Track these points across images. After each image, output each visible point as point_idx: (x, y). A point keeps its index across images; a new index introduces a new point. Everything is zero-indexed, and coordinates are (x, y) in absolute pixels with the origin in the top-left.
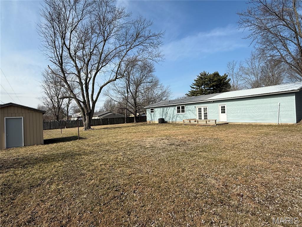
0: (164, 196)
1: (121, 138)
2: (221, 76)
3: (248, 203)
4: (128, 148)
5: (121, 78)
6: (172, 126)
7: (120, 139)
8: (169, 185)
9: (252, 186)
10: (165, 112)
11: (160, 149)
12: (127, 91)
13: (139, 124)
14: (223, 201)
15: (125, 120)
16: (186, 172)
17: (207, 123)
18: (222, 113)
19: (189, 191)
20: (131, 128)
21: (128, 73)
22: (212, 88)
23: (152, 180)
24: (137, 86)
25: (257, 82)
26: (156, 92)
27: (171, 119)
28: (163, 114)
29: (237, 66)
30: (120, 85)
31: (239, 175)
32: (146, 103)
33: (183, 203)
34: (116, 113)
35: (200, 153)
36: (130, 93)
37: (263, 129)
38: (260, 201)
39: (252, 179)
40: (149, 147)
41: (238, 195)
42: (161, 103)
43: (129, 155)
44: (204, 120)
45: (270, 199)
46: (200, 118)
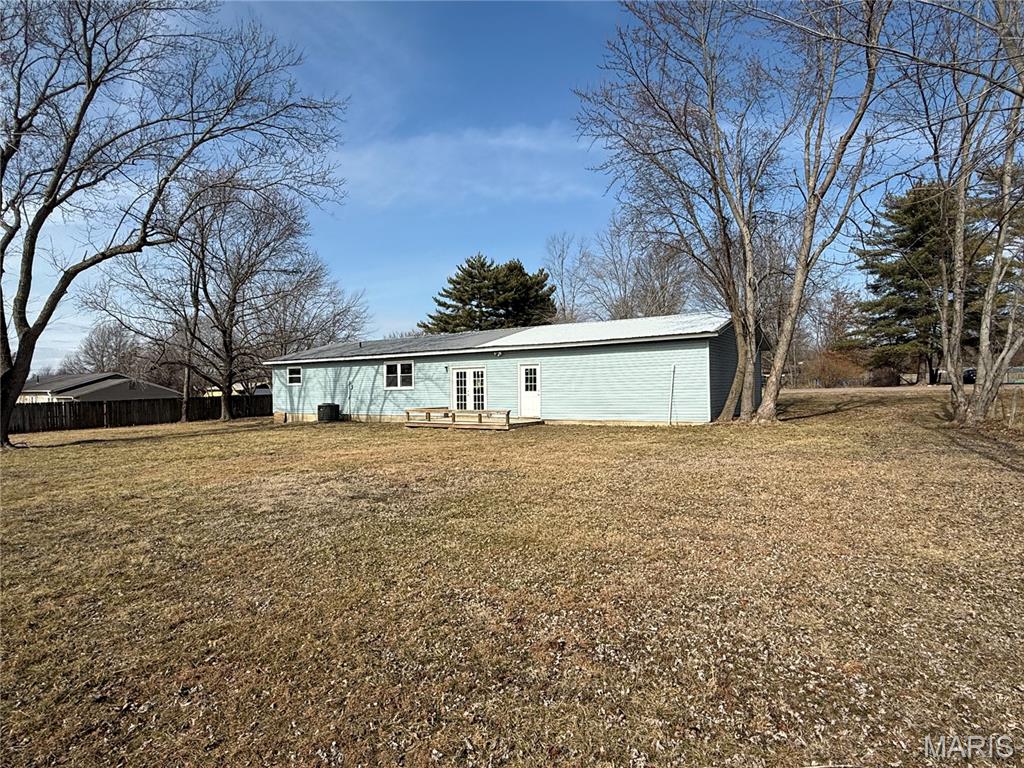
0: (307, 688)
1: (153, 482)
2: (531, 275)
3: (577, 668)
4: (177, 519)
5: (168, 245)
6: (365, 430)
7: (150, 485)
8: (329, 645)
9: (590, 610)
10: (343, 381)
11: (310, 516)
12: (195, 295)
13: (242, 424)
14: (505, 672)
15: (183, 410)
16: (397, 590)
17: (483, 420)
18: (527, 390)
19: (399, 658)
20: (206, 438)
21: (202, 228)
22: (502, 311)
23: (268, 635)
24: (238, 282)
25: (624, 302)
26: (315, 311)
27: (364, 408)
28: (335, 387)
29: (574, 251)
30: (160, 272)
31: (560, 581)
32: (273, 346)
33: (375, 704)
34: (140, 381)
35: (452, 521)
36: (207, 305)
37: (634, 439)
38: (609, 655)
39: (594, 589)
40: (270, 509)
41: (552, 644)
42: (329, 350)
43: (182, 547)
44: (473, 412)
45: (633, 644)
46: (462, 406)
